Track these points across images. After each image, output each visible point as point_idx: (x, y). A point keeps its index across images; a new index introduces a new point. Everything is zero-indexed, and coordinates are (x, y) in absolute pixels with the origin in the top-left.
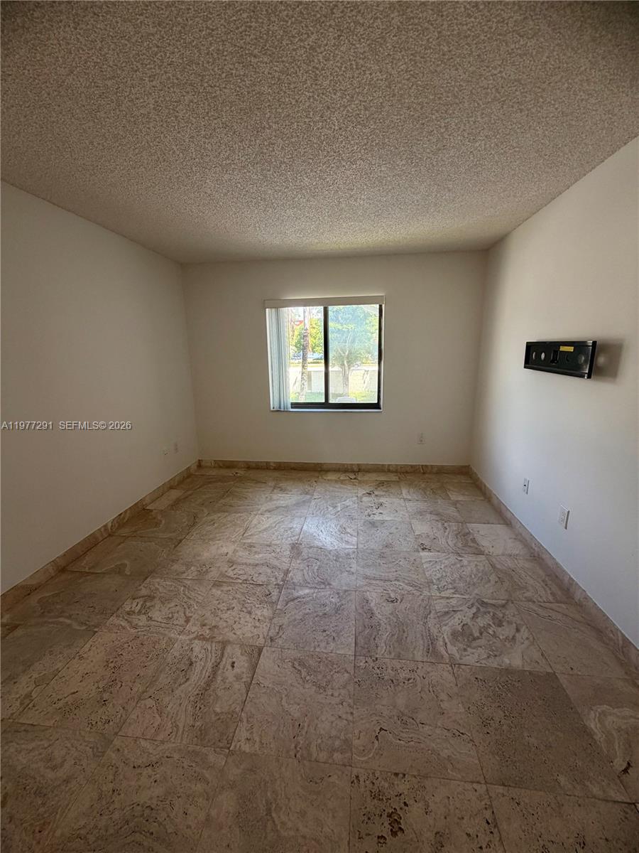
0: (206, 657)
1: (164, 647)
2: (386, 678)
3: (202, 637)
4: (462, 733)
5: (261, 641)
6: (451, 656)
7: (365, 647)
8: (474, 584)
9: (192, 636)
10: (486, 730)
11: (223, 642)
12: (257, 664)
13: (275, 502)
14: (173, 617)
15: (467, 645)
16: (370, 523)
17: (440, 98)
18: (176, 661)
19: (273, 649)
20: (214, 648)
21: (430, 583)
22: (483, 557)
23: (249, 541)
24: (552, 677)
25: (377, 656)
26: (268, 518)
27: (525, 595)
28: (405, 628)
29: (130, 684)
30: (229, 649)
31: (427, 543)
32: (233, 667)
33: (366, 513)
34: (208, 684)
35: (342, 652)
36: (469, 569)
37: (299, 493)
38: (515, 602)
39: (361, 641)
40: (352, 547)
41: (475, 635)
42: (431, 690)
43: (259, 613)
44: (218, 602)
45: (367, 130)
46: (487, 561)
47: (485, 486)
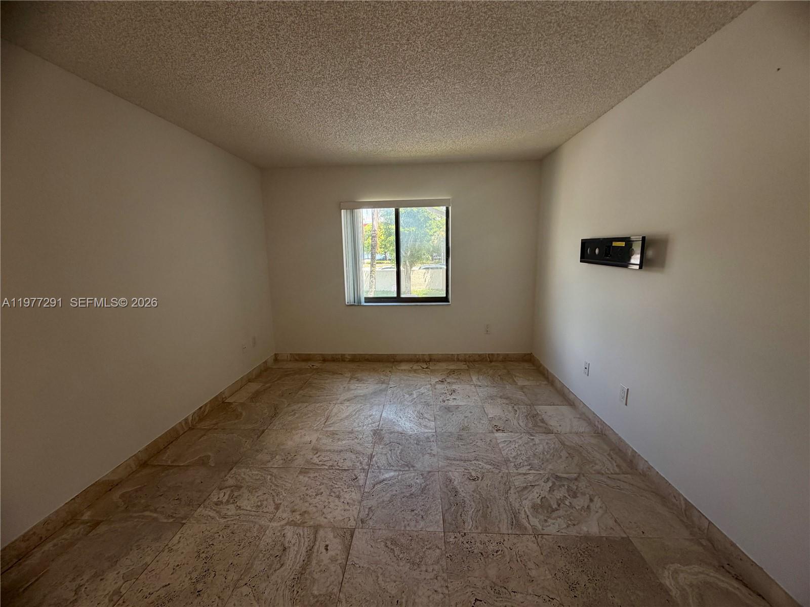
0: (300, 542)
1: (255, 535)
2: (476, 551)
3: (293, 522)
4: (552, 598)
5: (352, 523)
6: (534, 528)
7: (453, 524)
8: (547, 461)
9: (283, 522)
10: (572, 594)
11: (314, 527)
12: (350, 546)
13: (353, 392)
14: (262, 505)
15: (547, 517)
16: (446, 408)
17: (511, 29)
18: (269, 547)
19: (365, 530)
20: (306, 533)
21: (507, 461)
22: (552, 436)
23: (331, 429)
24: (627, 541)
25: (466, 531)
26: (348, 407)
27: (594, 468)
28: (488, 504)
29: (224, 573)
30: (321, 533)
31: (500, 424)
32: (327, 550)
33: (441, 399)
34: (304, 568)
35: (431, 529)
36: (541, 446)
37: (375, 382)
38: (586, 475)
39: (449, 518)
40: (430, 431)
41: (554, 507)
42: (519, 560)
43: (347, 496)
44: (306, 488)
45: (447, 53)
46: (556, 439)
47: (548, 370)
